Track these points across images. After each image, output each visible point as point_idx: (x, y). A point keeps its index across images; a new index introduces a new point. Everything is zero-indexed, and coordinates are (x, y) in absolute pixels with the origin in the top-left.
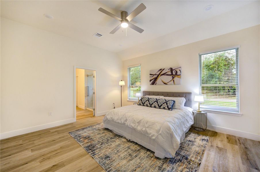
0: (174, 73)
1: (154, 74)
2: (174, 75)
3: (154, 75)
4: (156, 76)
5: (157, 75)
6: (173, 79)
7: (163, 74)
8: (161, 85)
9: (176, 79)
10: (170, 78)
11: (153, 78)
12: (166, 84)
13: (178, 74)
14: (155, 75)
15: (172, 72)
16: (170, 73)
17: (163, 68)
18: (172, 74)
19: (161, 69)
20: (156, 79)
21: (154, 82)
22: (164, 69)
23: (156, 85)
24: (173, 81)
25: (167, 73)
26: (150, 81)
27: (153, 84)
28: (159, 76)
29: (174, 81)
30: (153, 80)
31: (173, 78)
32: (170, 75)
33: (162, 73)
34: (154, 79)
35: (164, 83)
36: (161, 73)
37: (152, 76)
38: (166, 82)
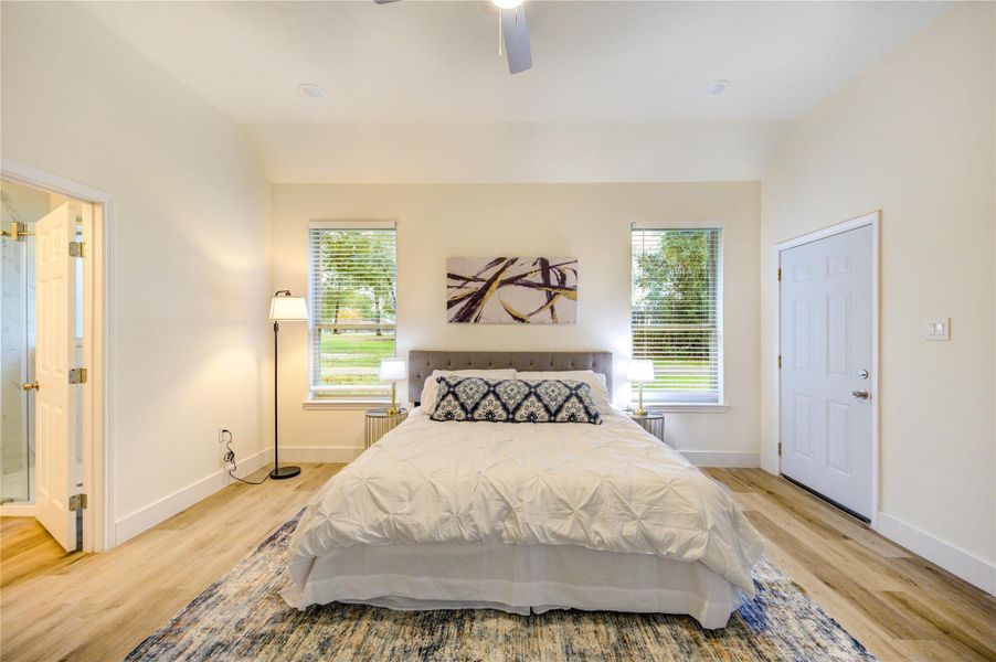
0: (554, 281)
1: (469, 275)
2: (554, 287)
3: (469, 280)
4: (480, 285)
5: (483, 280)
6: (549, 302)
7: (511, 281)
8: (501, 323)
9: (561, 302)
10: (540, 296)
11: (464, 292)
12: (523, 320)
13: (568, 284)
14: (475, 279)
15: (546, 275)
16: (538, 279)
17: (510, 257)
18: (547, 284)
19: (500, 260)
20: (477, 298)
21: (467, 309)
22: (513, 261)
23: (477, 326)
24: (549, 310)
25: (526, 275)
26: (450, 304)
27: (463, 317)
28: (495, 285)
29: (552, 309)
30: (462, 299)
31: (551, 298)
32: (538, 286)
33: (502, 277)
34: (469, 295)
35: (515, 318)
36: (502, 273)
37: (460, 283)
38: (522, 313)
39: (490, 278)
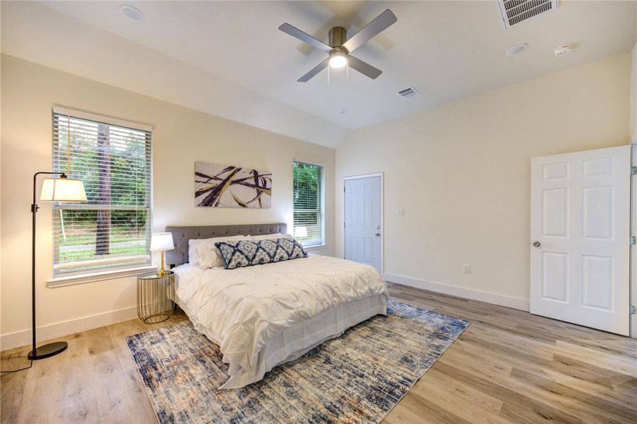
0: (261, 185)
1: (211, 174)
2: (261, 188)
3: (211, 178)
4: (219, 182)
5: (221, 180)
6: (258, 195)
7: (238, 182)
8: (232, 207)
9: (264, 196)
10: (253, 192)
11: (210, 186)
12: (244, 206)
13: (267, 187)
14: (216, 178)
15: (256, 181)
16: (252, 182)
17: (237, 167)
18: (257, 185)
19: (231, 168)
20: (217, 191)
21: (210, 198)
22: (239, 170)
23: (216, 209)
24: (258, 200)
25: (246, 179)
26: (198, 194)
27: (208, 203)
28: (228, 183)
29: (260, 199)
30: (207, 191)
31: (259, 193)
32: (253, 186)
33: (234, 178)
34: (212, 189)
35: (240, 204)
36: (232, 176)
37: (205, 180)
38: (244, 202)
39: (225, 178)
